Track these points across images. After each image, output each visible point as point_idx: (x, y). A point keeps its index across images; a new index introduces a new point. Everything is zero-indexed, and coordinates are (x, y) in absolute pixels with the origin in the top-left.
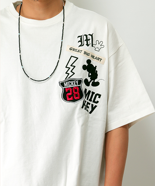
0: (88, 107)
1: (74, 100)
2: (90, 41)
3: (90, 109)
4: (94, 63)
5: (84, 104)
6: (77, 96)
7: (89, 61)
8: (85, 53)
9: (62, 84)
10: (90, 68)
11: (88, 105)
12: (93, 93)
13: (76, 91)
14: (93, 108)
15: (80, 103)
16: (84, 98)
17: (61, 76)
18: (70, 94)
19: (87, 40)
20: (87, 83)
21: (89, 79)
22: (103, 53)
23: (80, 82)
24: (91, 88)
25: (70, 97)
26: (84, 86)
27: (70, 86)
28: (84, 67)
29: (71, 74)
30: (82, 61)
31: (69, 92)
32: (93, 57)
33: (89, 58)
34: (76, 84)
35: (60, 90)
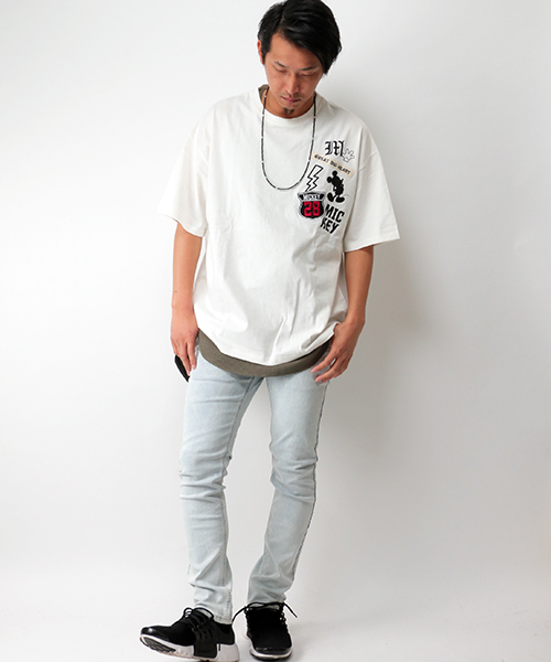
0: (329, 226)
1: (313, 217)
2: (339, 150)
3: (331, 229)
4: (341, 175)
5: (323, 223)
6: (316, 212)
7: (335, 173)
8: (332, 163)
9: (301, 197)
10: (335, 181)
11: (330, 224)
12: (337, 210)
13: (316, 206)
14: (334, 228)
15: (319, 220)
16: (324, 216)
17: (302, 188)
18: (309, 209)
19: (336, 148)
20: (330, 197)
21: (334, 194)
22: (352, 165)
23: (322, 196)
24: (334, 204)
25: (308, 212)
26: (326, 201)
27: (310, 200)
28: (329, 180)
29: (313, 186)
30: (328, 172)
31: (308, 206)
32: (340, 168)
33: (336, 169)
34: (317, 198)
35: (299, 203)
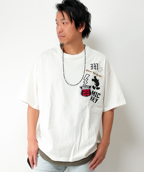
0: (94, 100)
2: (96, 67)
6: (88, 94)
8: (94, 73)
9: (81, 88)
10: (95, 80)
11: (94, 99)
13: (88, 91)
17: (81, 84)
18: (85, 93)
19: (95, 66)
23: (90, 87)
25: (84, 94)
27: (85, 89)
29: (86, 83)
31: (84, 91)
32: (97, 75)
34: (88, 88)
35: (80, 90)
